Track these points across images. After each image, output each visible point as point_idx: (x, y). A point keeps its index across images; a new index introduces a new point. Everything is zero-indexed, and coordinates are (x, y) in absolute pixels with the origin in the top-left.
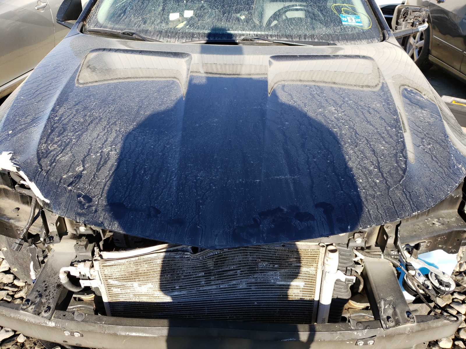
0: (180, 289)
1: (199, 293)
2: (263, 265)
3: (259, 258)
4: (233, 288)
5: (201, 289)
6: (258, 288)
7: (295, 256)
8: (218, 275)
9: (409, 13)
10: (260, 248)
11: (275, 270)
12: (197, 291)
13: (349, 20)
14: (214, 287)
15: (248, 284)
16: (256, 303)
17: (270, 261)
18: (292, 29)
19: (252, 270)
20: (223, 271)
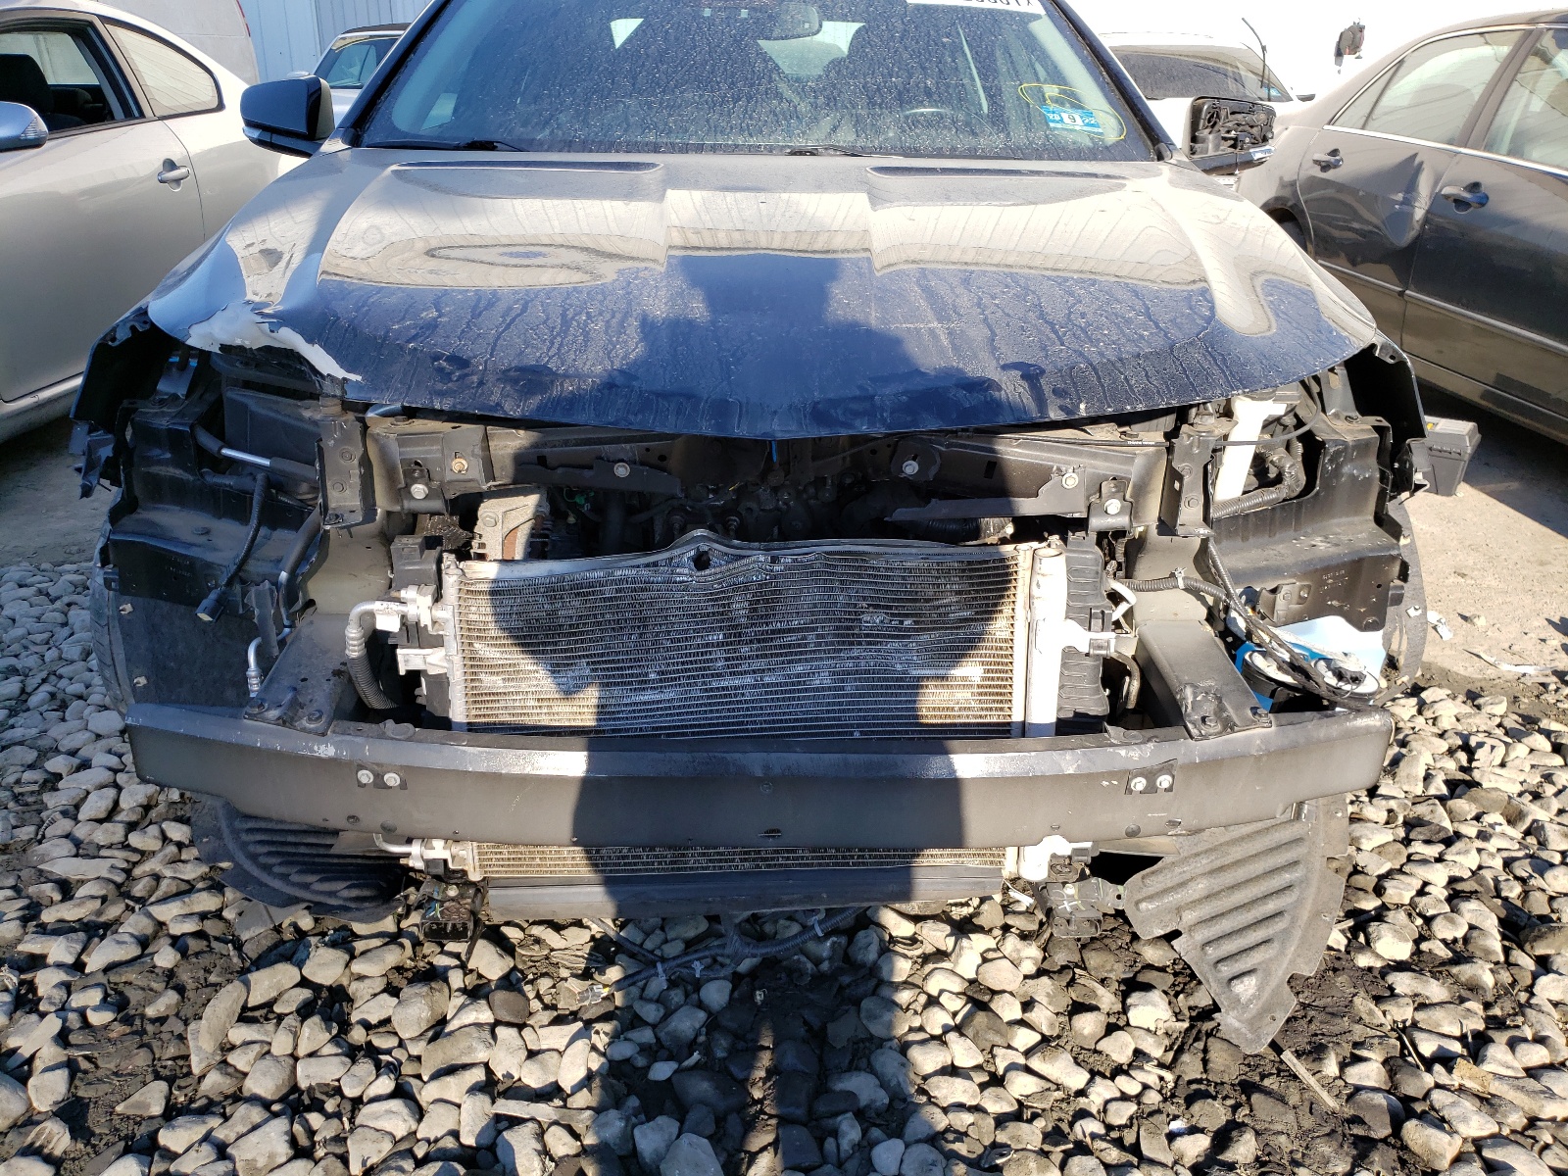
0: (661, 680)
1: (709, 697)
2: (874, 619)
3: (864, 598)
4: (795, 687)
5: (714, 685)
6: (863, 688)
7: (955, 587)
8: (759, 641)
9: (1223, 114)
10: (866, 569)
11: (903, 637)
12: (706, 690)
13: (1066, 120)
14: (749, 680)
15: (834, 674)
16: (857, 735)
17: (890, 607)
18: (918, 136)
19: (848, 633)
20: (773, 632)
